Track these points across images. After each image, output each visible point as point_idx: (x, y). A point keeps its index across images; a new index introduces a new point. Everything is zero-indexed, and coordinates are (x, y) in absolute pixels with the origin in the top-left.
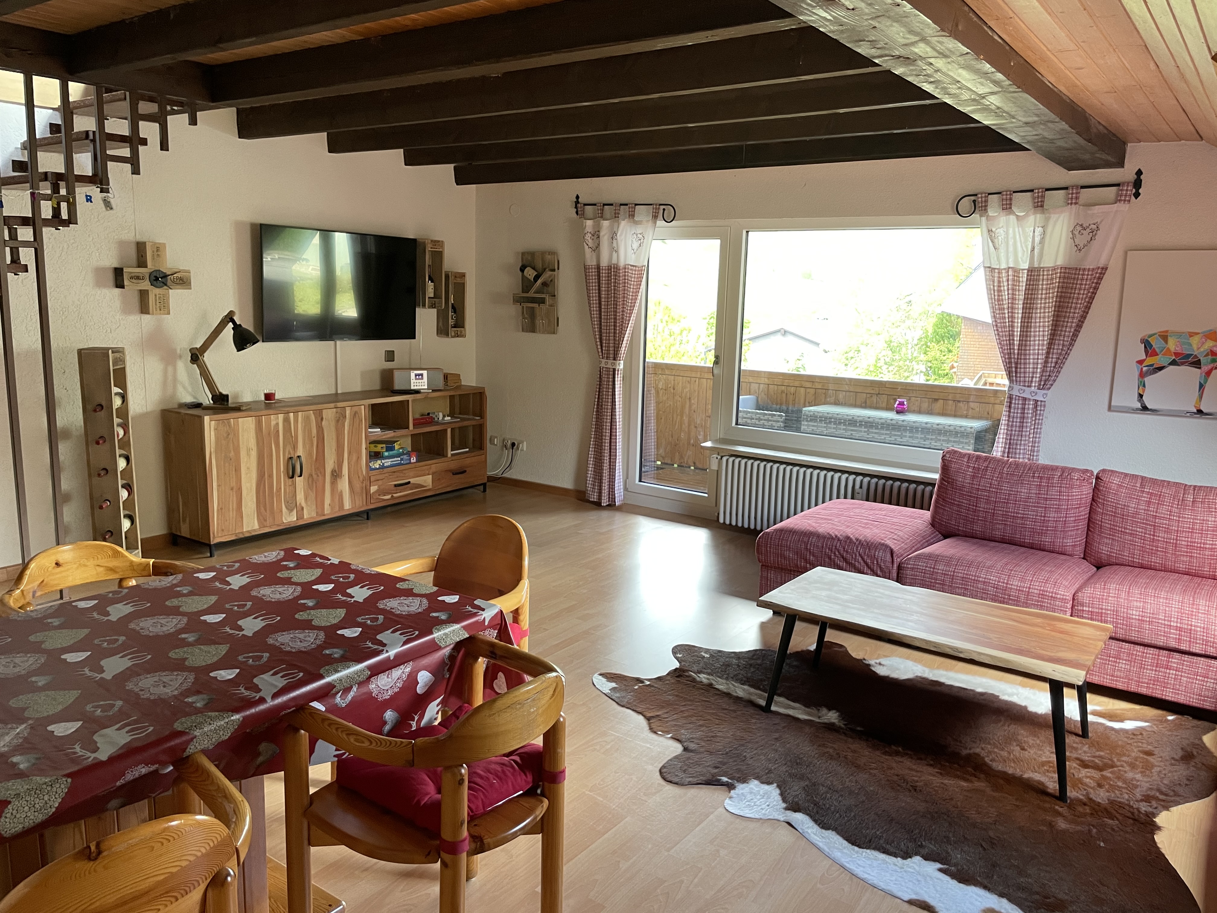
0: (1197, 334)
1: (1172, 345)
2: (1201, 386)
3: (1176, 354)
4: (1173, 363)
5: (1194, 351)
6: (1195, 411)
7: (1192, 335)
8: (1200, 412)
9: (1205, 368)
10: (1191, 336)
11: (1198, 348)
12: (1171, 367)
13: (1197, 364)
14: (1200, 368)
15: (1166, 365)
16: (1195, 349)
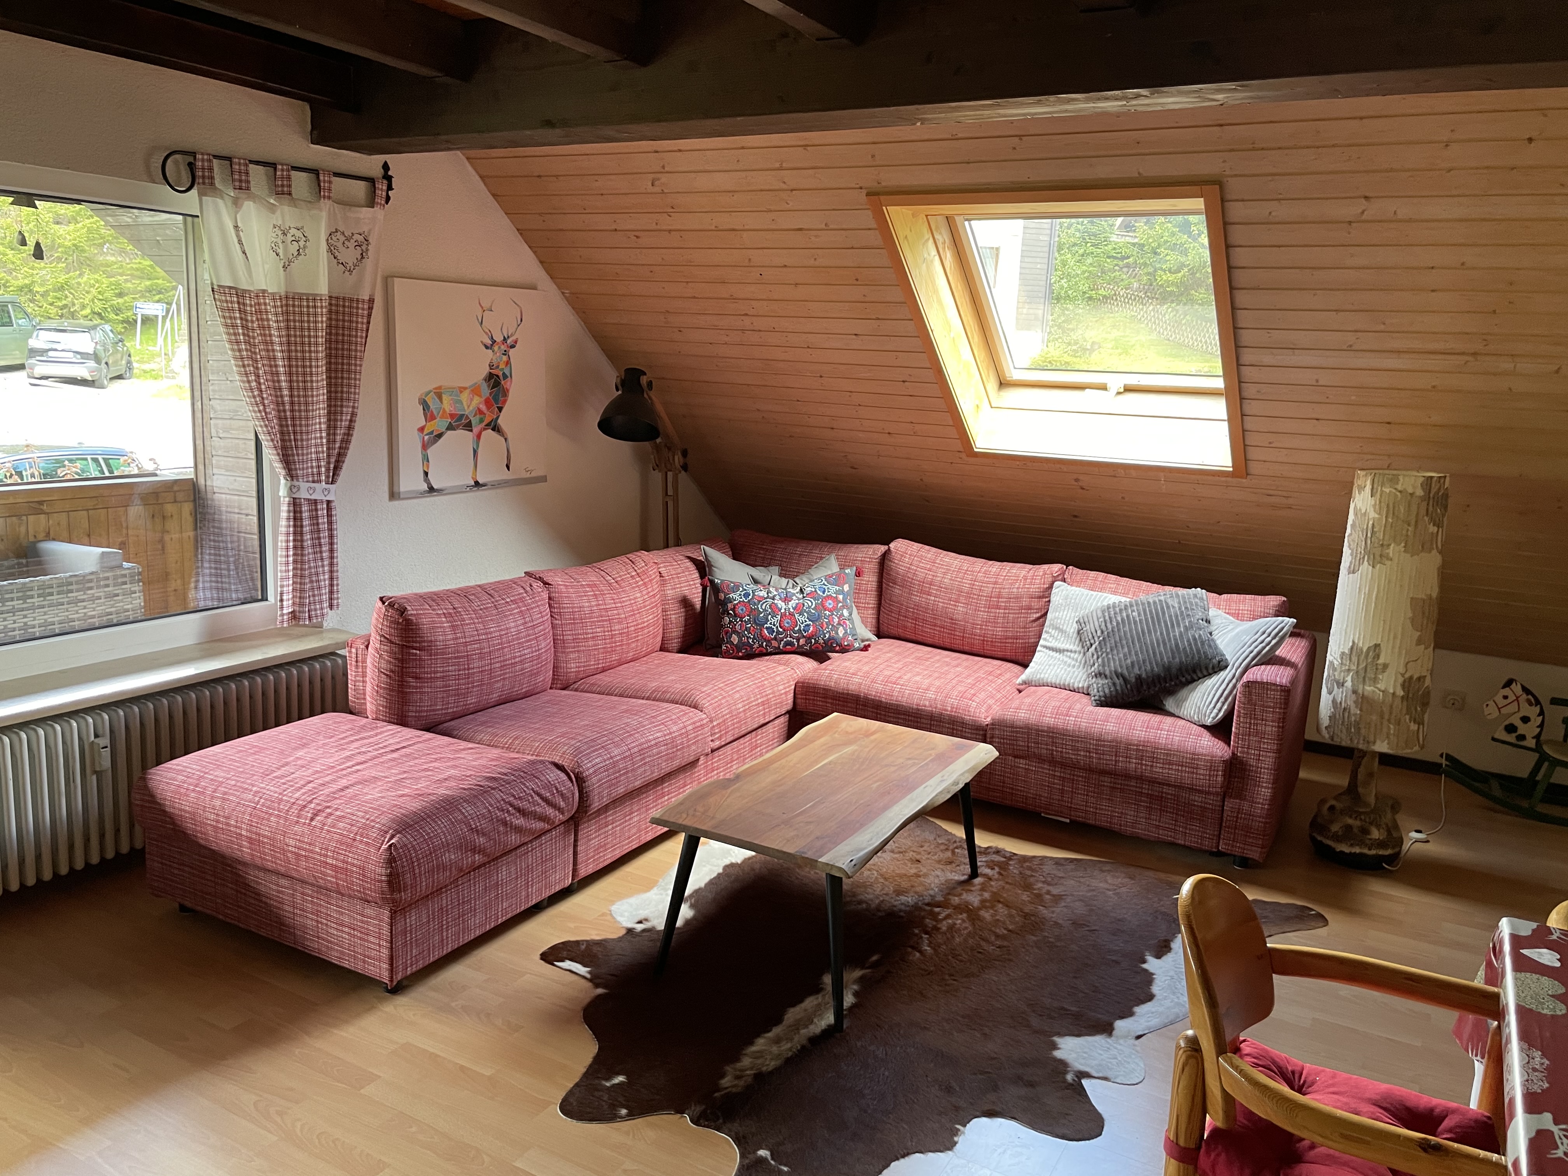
0: (465, 388)
1: (447, 405)
2: (475, 452)
3: (452, 416)
4: (450, 428)
5: (464, 410)
6: (473, 483)
7: (462, 389)
8: (477, 484)
9: (476, 430)
10: (461, 392)
11: (469, 407)
12: (449, 432)
13: (468, 426)
14: (471, 431)
15: (444, 430)
16: (466, 408)
